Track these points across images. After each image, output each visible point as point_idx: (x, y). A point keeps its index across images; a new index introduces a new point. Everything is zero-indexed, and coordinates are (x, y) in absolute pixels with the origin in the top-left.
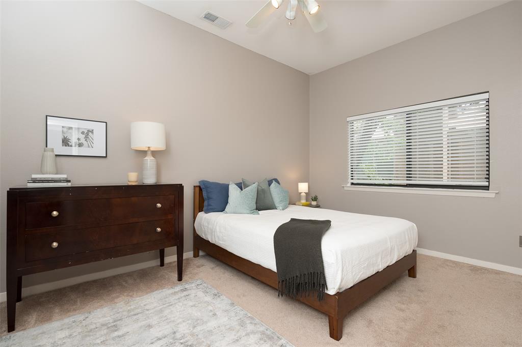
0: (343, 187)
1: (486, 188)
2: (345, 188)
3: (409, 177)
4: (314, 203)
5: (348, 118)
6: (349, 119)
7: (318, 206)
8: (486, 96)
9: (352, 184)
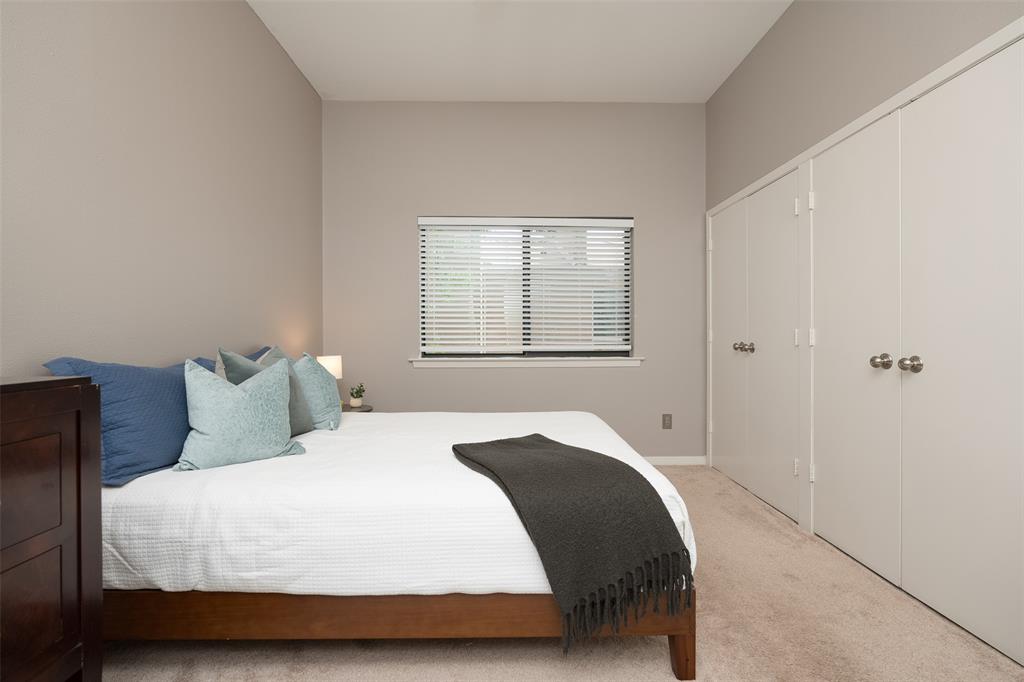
0: (411, 362)
1: (626, 354)
2: (416, 365)
3: (527, 340)
4: (355, 402)
5: (420, 219)
6: (422, 221)
7: (366, 409)
8: (629, 224)
9: (425, 355)
